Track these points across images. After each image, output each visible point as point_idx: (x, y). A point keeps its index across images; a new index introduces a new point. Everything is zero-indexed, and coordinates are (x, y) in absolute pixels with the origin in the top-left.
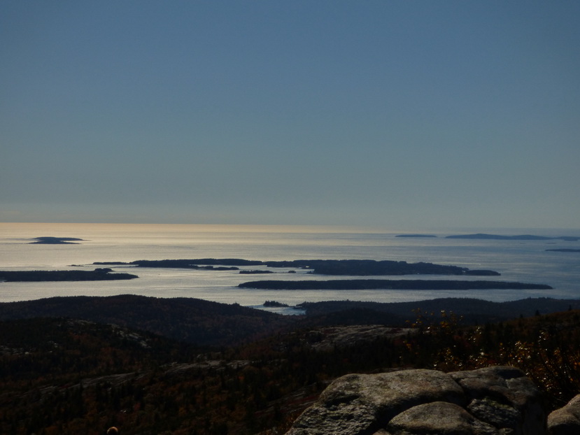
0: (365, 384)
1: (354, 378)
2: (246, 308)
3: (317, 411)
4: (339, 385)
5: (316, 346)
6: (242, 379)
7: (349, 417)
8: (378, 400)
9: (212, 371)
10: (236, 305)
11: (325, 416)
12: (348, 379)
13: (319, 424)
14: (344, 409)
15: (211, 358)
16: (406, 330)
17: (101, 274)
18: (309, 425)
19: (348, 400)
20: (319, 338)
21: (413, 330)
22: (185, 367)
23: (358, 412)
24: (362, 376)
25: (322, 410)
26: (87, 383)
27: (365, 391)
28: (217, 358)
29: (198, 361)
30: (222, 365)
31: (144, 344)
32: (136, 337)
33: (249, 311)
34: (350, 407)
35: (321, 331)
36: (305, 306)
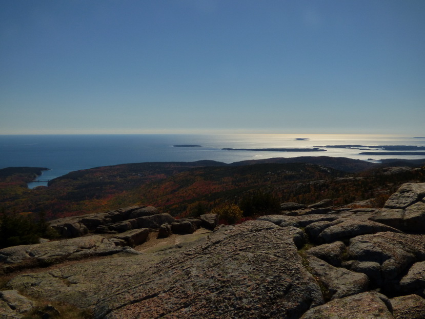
0: (413, 186)
1: (410, 184)
2: (362, 161)
3: (397, 195)
4: (404, 186)
5: (385, 173)
6: (360, 183)
7: (408, 197)
8: (419, 192)
9: (350, 180)
10: (358, 160)
11: (400, 196)
12: (408, 185)
13: (398, 199)
14: (406, 194)
15: (350, 176)
16: (417, 169)
17: (316, 150)
18: (394, 199)
19: (408, 191)
20: (386, 171)
21: (420, 168)
22: (342, 179)
23: (411, 195)
24: (412, 184)
25: (399, 194)
26: (311, 183)
27: (414, 189)
28: (352, 176)
29: (346, 177)
30: (354, 178)
31: (329, 171)
32: (326, 169)
33: (363, 162)
34: (409, 194)
35: (387, 168)
36: (381, 160)
